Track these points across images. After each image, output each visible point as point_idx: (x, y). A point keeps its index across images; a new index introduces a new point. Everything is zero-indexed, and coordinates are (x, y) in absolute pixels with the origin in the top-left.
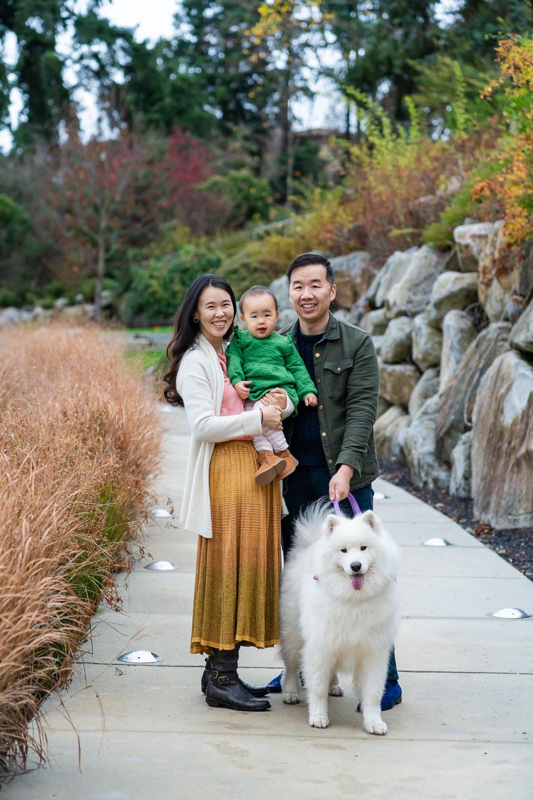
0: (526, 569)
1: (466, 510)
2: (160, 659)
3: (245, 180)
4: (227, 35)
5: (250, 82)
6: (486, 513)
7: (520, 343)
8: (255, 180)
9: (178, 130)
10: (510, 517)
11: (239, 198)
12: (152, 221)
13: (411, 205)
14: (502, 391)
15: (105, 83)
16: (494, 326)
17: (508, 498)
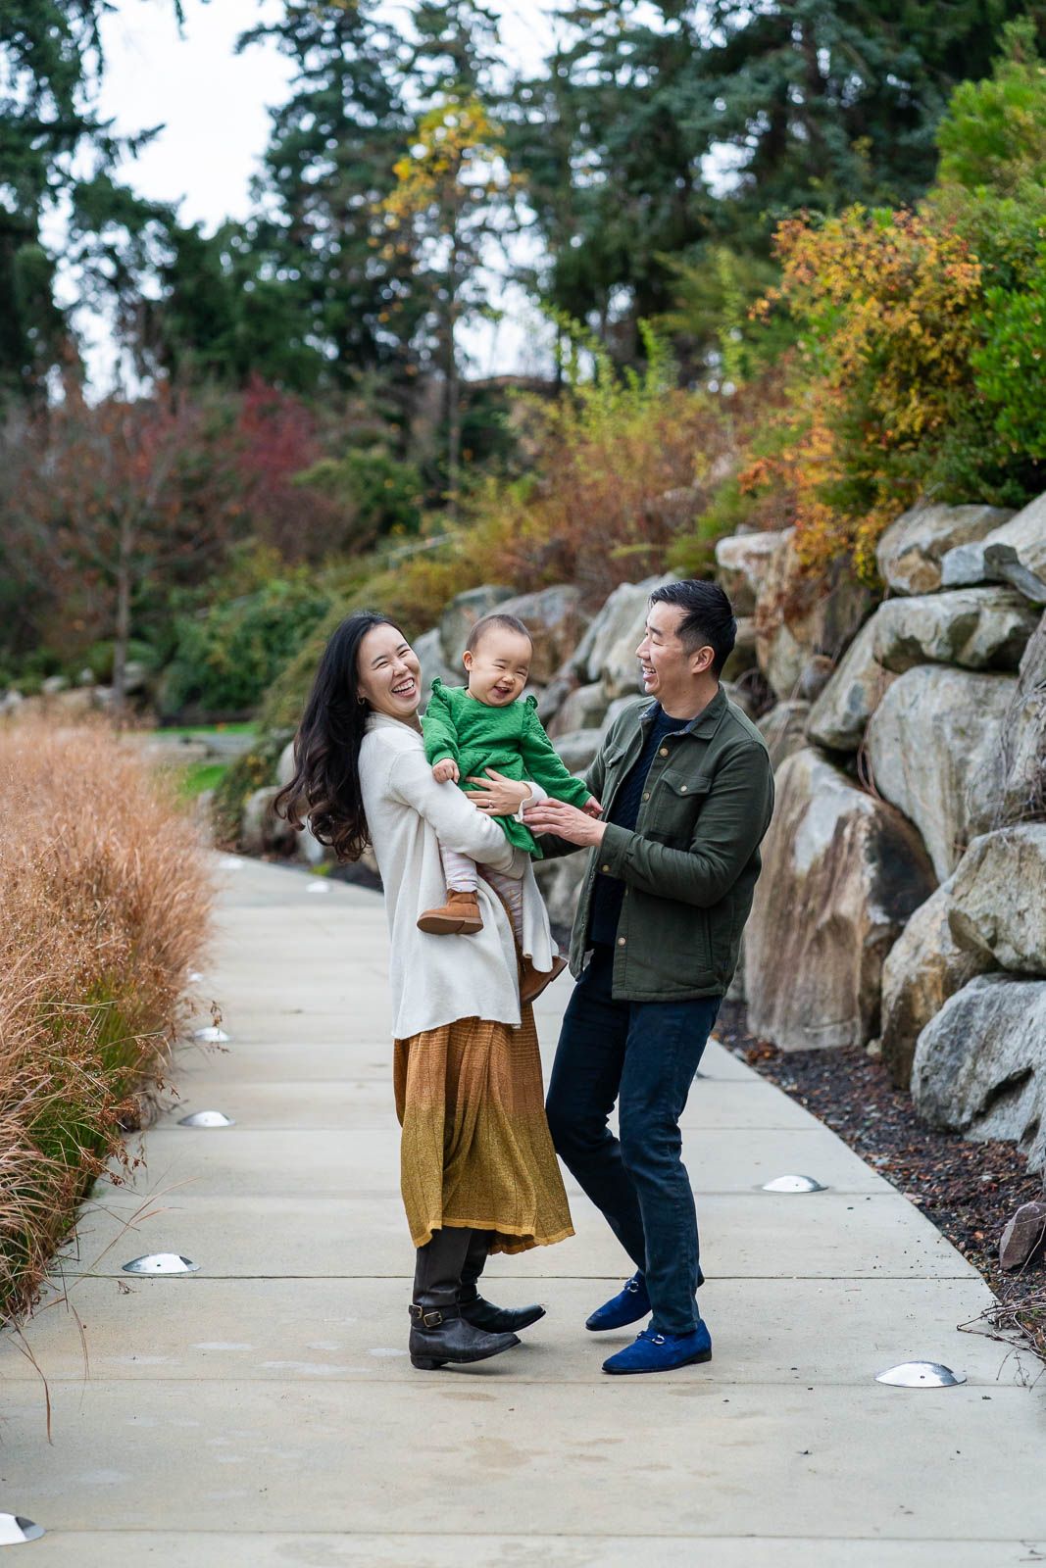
0: (828, 1115)
1: (736, 1022)
2: (195, 1267)
3: (377, 466)
4: (342, 213)
5: (385, 293)
6: (769, 1025)
7: (822, 735)
8: (395, 467)
9: (258, 382)
10: (807, 1030)
11: (367, 497)
12: (213, 538)
13: (650, 506)
14: (793, 816)
15: (127, 300)
16: (783, 708)
17: (803, 997)
